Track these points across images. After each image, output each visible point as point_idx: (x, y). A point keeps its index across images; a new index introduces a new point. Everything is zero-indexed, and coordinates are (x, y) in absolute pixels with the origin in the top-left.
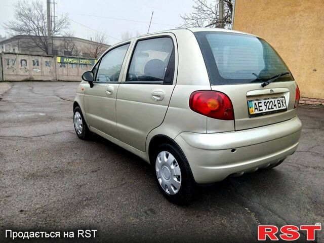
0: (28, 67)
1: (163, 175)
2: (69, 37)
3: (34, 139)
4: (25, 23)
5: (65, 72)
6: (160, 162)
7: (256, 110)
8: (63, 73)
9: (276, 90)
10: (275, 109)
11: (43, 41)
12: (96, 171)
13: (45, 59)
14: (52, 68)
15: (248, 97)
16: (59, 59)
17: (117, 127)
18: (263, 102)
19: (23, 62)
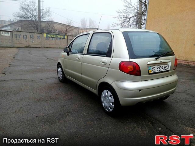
0: (27, 39)
1: (105, 102)
2: (50, 22)
3: (37, 81)
4: (25, 13)
5: (48, 42)
6: (104, 95)
7: (153, 71)
8: (47, 43)
9: (163, 61)
10: (163, 70)
11: (36, 23)
12: (71, 99)
13: (37, 35)
14: (41, 40)
15: (148, 64)
16: (45, 35)
17: (81, 76)
18: (156, 67)
19: (25, 36)
